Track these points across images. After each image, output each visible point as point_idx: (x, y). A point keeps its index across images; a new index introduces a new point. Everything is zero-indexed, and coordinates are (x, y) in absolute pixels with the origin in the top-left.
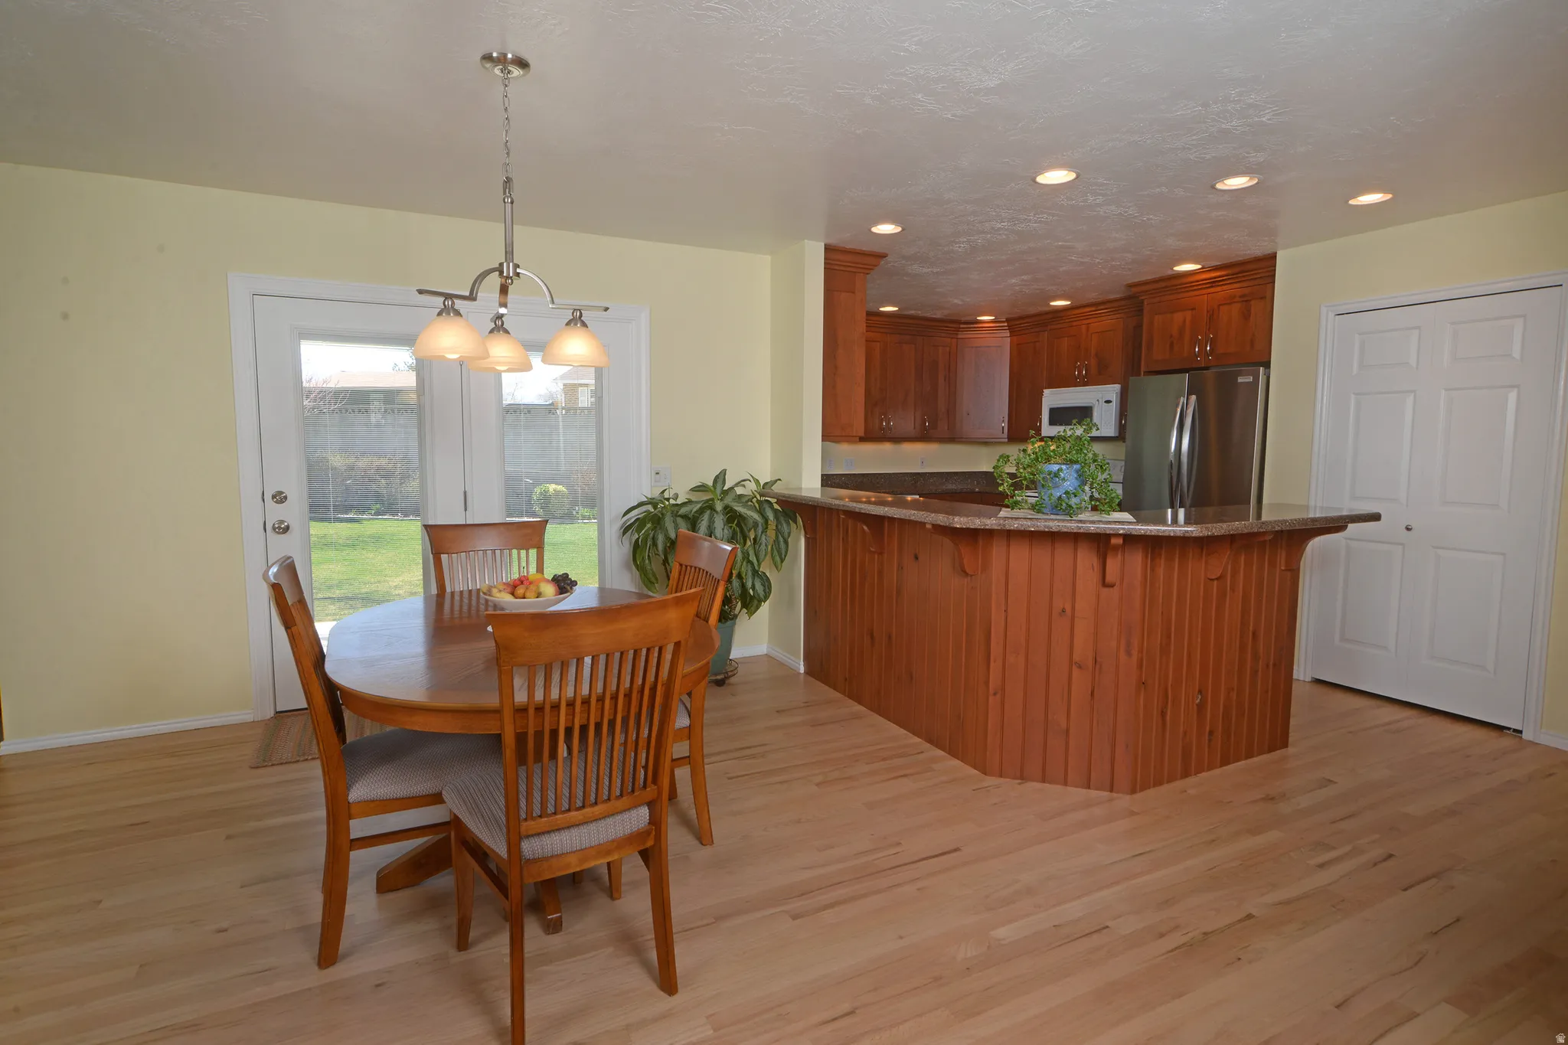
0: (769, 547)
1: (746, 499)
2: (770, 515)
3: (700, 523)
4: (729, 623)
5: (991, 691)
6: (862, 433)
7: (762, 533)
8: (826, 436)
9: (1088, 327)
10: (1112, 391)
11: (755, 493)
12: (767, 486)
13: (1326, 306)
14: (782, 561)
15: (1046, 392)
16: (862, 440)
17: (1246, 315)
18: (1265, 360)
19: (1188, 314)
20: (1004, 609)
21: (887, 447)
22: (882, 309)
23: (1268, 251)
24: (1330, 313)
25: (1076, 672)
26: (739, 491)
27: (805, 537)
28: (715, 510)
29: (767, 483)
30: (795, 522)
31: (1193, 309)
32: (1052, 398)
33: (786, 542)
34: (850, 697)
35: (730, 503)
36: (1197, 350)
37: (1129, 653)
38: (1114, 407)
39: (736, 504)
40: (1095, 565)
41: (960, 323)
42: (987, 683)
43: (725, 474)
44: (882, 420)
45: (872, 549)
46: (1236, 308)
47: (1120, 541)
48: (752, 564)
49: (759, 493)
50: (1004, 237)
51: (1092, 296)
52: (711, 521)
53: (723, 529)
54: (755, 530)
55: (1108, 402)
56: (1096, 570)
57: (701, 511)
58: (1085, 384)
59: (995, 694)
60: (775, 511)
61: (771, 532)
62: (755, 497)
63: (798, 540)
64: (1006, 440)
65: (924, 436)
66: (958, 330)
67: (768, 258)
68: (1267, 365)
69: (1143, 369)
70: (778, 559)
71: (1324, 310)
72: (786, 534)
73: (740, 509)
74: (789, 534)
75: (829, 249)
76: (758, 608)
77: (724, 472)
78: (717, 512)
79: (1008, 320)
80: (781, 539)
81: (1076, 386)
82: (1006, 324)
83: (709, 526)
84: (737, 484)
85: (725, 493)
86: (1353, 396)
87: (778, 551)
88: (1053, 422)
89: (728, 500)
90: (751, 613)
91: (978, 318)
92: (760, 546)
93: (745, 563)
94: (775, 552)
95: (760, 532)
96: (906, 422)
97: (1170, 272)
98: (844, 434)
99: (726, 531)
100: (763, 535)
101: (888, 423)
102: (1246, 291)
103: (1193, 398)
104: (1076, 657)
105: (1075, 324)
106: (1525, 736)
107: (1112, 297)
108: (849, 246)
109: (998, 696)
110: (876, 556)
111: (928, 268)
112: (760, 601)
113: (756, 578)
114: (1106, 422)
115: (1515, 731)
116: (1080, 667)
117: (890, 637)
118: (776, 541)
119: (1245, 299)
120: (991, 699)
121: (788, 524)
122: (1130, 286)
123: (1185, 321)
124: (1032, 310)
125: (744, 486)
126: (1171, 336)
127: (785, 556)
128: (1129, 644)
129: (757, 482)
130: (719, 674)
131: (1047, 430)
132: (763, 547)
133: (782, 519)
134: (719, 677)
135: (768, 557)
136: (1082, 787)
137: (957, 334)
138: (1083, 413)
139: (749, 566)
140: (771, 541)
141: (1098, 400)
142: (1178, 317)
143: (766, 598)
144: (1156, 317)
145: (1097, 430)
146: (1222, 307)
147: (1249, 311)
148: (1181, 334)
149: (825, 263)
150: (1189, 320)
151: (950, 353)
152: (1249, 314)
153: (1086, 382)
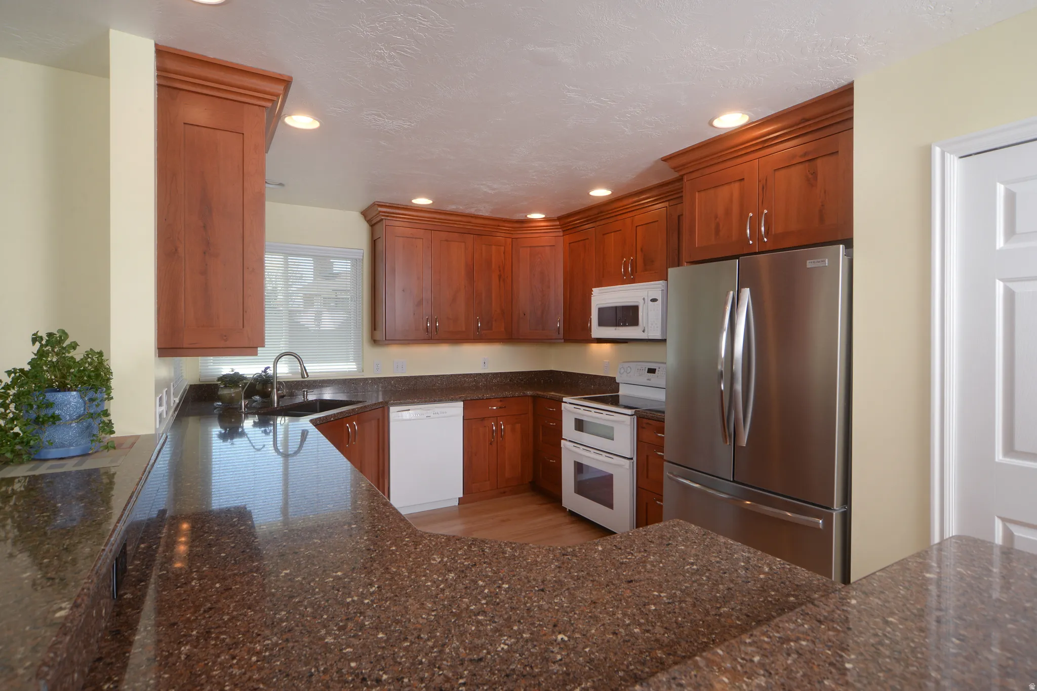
9: (632, 221)
10: (656, 289)
15: (595, 291)
17: (812, 180)
18: (844, 236)
19: (735, 187)
24: (948, 156)
31: (741, 181)
32: (601, 297)
36: (748, 230)
38: (659, 306)
46: (798, 172)
55: (654, 300)
58: (632, 281)
64: (563, 339)
66: (512, 229)
68: (848, 241)
69: (686, 258)
79: (557, 219)
81: (624, 282)
82: (558, 223)
88: (601, 323)
91: (529, 216)
101: (433, 325)
102: (810, 147)
103: (746, 293)
105: (619, 217)
114: (651, 322)
119: (810, 157)
122: (669, 158)
123: (731, 198)
126: (716, 217)
131: (597, 331)
141: (644, 299)
145: (644, 331)
146: (777, 173)
147: (815, 174)
148: (728, 212)
149: (158, 77)
150: (736, 194)
151: (504, 253)
152: (816, 178)
153: (631, 278)
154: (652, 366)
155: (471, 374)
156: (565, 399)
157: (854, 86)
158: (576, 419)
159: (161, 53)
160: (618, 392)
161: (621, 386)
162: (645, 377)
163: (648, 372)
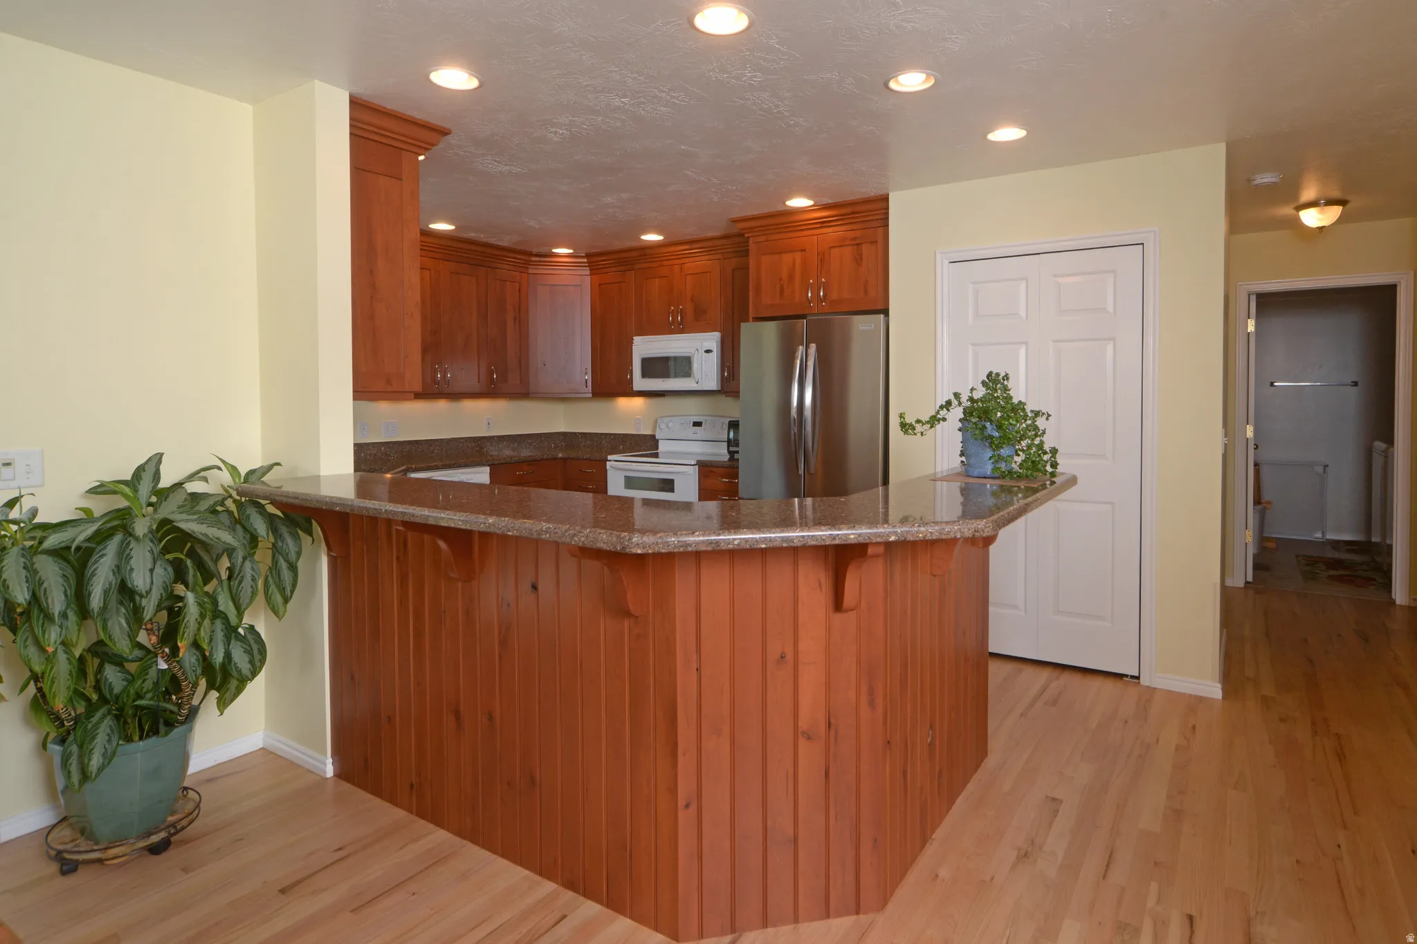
0: (260, 583)
1: (211, 502)
2: (260, 527)
3: (96, 562)
4: (177, 731)
5: (681, 803)
6: (418, 387)
7: (244, 559)
8: (361, 392)
9: (681, 269)
10: (711, 340)
11: (231, 491)
12: (253, 478)
13: (941, 253)
14: (286, 600)
15: (637, 339)
16: (418, 396)
17: (858, 259)
18: (882, 307)
19: (798, 256)
20: (695, 667)
21: (442, 405)
22: (432, 226)
23: (880, 192)
24: (944, 260)
25: (803, 743)
26: (193, 487)
27: (329, 555)
28: (131, 535)
29: (252, 472)
30: (310, 533)
31: (802, 251)
32: (644, 346)
33: (293, 568)
34: (421, 814)
35: (171, 517)
36: (810, 295)
37: (872, 704)
38: (714, 358)
39: (184, 516)
40: (823, 581)
41: (531, 254)
42: (673, 790)
43: (160, 462)
44: (435, 372)
45: (452, 575)
46: (847, 252)
47: (881, 549)
48: (226, 619)
49: (237, 490)
50: (619, 124)
51: (691, 232)
52: (123, 555)
53: (152, 571)
54: (230, 557)
55: (708, 351)
56: (824, 588)
57: (102, 537)
58: (681, 332)
59: (687, 806)
60: (270, 518)
61: (263, 556)
62: (231, 496)
63: (315, 559)
64: (590, 395)
65: (491, 391)
66: (528, 263)
67: (248, 108)
68: (886, 312)
69: (751, 315)
70: (278, 598)
71: (939, 256)
72: (293, 556)
73: (189, 525)
74: (299, 554)
75: (357, 104)
76: (239, 690)
77: (158, 459)
78: (137, 539)
79: (588, 256)
80: (283, 564)
81: (671, 332)
82: (586, 260)
83: (118, 567)
84: (192, 477)
85: (163, 494)
86: (970, 349)
87: (278, 587)
88: (646, 374)
89: (168, 510)
90: (223, 704)
91: (554, 251)
92: (240, 582)
93: (207, 622)
94: (273, 588)
95: (240, 560)
96: (466, 373)
97: (780, 208)
98: (390, 390)
99: (159, 570)
100: (248, 564)
101: (444, 376)
102: (858, 233)
103: (813, 347)
104: (803, 724)
105: (665, 263)
106: (1144, 681)
107: (710, 234)
108: (390, 106)
109: (693, 807)
110: (460, 585)
111: (506, 165)
112: (243, 682)
113: (233, 641)
114: (707, 373)
115: (1132, 677)
116: (809, 738)
117: (491, 717)
118: (275, 566)
119: (857, 242)
120: (681, 815)
121: (296, 538)
122: (735, 221)
123: (794, 264)
124: (618, 245)
125: (205, 479)
126: (781, 280)
127: (292, 592)
128: (871, 692)
129: (233, 470)
130: (158, 831)
131: (639, 383)
132: (247, 581)
133: (284, 530)
134: (155, 839)
135: (260, 597)
136: (821, 919)
137: (527, 268)
138: (682, 366)
139: (218, 622)
140: (263, 568)
141: (697, 350)
142: (787, 258)
143: (254, 674)
144: (764, 258)
145: (697, 383)
146: (833, 250)
147: (861, 255)
148: (791, 277)
149: (351, 126)
150: (798, 262)
151: (519, 291)
152: (861, 259)
153: (682, 328)
154: (697, 419)
155: (475, 437)
156: (610, 457)
157: (890, 196)
158: (625, 476)
159: (355, 103)
160: (657, 449)
161: (661, 443)
162: (691, 432)
163: (693, 426)
